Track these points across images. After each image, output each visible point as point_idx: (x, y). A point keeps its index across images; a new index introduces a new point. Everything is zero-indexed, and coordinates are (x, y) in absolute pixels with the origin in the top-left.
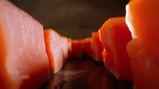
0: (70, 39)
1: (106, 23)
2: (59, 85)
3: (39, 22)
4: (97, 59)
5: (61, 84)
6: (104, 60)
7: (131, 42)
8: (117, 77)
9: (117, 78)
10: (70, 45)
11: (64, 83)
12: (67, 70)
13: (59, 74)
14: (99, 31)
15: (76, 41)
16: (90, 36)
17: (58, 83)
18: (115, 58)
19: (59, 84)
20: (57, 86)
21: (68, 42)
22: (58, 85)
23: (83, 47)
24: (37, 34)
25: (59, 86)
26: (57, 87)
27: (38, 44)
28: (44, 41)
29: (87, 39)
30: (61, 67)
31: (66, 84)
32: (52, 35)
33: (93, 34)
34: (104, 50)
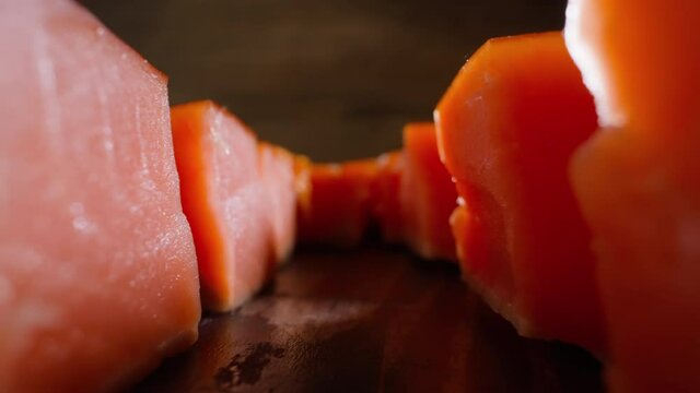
0: (304, 161)
1: (469, 68)
2: (240, 366)
3: (144, 57)
4: (426, 249)
5: (249, 359)
6: (460, 251)
7: (597, 143)
8: (523, 325)
9: (521, 333)
10: (303, 185)
11: (267, 356)
12: (285, 295)
13: (244, 312)
14: (437, 115)
15: (334, 170)
16: (396, 145)
17: (238, 356)
18: (510, 233)
19: (242, 360)
20: (233, 368)
21: (296, 170)
22: (237, 363)
23: (363, 194)
24: (134, 116)
25: (239, 368)
26: (232, 373)
27: (140, 164)
28: (172, 153)
29: (384, 162)
30: (256, 284)
31: (273, 359)
32: (212, 130)
33: (411, 133)
34: (461, 201)
